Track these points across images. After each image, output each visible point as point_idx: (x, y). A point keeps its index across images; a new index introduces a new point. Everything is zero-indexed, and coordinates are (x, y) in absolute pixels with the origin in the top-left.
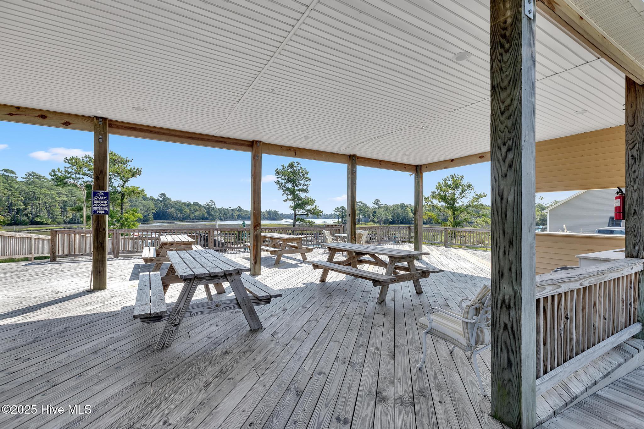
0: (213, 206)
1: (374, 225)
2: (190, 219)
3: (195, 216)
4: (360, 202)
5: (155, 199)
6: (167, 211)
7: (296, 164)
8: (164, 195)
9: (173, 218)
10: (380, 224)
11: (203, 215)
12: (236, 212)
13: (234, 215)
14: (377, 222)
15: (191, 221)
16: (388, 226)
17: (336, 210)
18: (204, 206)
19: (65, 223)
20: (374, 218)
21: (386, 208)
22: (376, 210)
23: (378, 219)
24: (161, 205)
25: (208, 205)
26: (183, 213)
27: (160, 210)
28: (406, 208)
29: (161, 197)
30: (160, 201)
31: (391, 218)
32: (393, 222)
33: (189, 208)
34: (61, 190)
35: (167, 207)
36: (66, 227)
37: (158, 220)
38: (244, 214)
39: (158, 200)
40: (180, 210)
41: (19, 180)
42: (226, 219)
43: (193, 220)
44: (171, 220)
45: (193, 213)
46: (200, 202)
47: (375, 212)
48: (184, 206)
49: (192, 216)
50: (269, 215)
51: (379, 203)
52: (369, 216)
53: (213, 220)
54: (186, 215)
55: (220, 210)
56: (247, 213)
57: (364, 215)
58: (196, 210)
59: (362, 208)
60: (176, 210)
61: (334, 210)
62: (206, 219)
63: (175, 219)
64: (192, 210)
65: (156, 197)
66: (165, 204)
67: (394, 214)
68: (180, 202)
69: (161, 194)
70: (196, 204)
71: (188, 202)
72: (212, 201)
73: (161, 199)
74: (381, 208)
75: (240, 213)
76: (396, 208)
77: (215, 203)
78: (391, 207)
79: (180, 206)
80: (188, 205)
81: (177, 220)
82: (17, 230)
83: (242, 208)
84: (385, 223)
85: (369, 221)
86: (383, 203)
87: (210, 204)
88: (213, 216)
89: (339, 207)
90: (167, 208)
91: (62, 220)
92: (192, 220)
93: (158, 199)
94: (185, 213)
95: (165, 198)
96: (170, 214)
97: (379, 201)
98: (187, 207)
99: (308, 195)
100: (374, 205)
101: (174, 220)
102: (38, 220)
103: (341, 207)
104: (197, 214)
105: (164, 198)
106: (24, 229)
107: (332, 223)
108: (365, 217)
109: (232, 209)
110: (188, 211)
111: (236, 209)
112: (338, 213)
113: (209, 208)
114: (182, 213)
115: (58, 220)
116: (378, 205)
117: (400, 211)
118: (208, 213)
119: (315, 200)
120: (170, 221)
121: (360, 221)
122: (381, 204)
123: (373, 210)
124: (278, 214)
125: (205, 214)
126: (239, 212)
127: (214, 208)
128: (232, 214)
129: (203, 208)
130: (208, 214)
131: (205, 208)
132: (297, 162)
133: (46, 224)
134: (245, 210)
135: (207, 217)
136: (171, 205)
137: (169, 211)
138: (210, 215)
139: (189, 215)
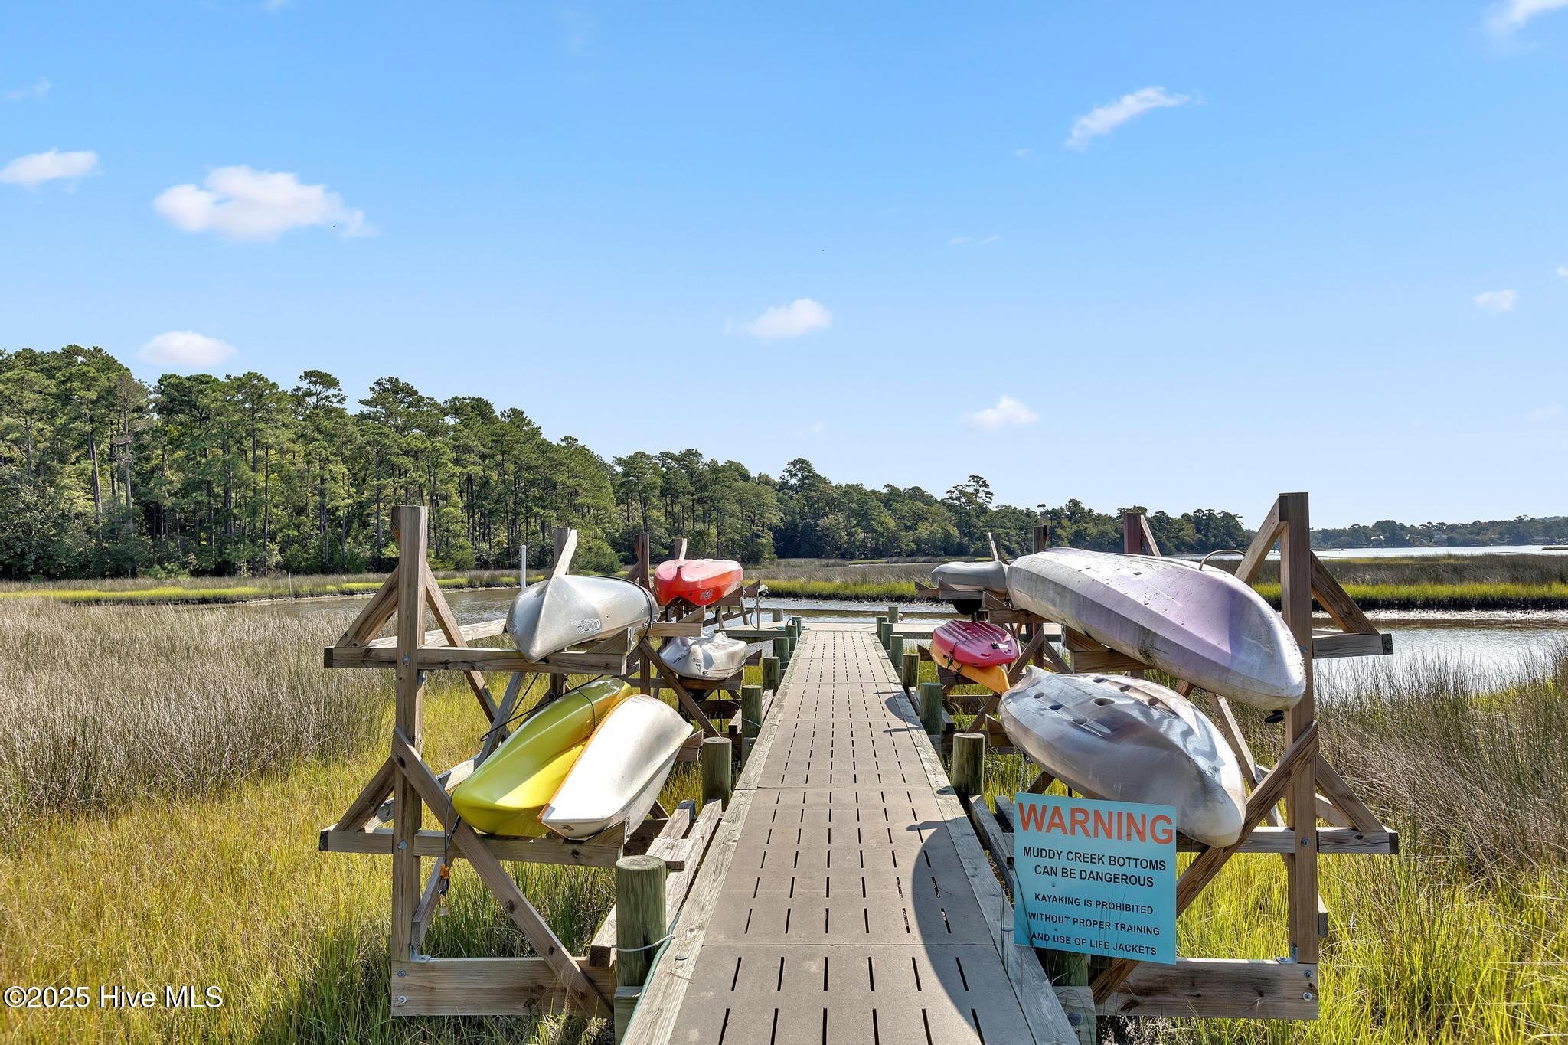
0: (982, 499)
2: (899, 554)
3: (918, 541)
5: (775, 483)
6: (817, 525)
8: (802, 465)
9: (838, 549)
11: (947, 535)
12: (1065, 522)
15: (901, 559)
19: (484, 565)
24: (797, 502)
25: (963, 493)
26: (873, 531)
27: (794, 520)
29: (793, 476)
30: (792, 488)
33: (894, 511)
34: (467, 437)
35: (817, 511)
36: (479, 578)
37: (792, 557)
38: (1094, 531)
39: (784, 484)
40: (861, 517)
41: (353, 408)
43: (910, 554)
44: (832, 558)
45: (908, 529)
46: (927, 489)
48: (875, 503)
49: (907, 541)
50: (1199, 531)
54: (882, 535)
56: (1109, 528)
58: (919, 518)
60: (848, 517)
62: (959, 552)
63: (846, 554)
64: (904, 517)
65: (777, 474)
66: (807, 498)
68: (857, 488)
69: (794, 464)
70: (916, 494)
71: (887, 486)
72: (975, 479)
73: (793, 481)
75: (1081, 526)
77: (987, 486)
79: (859, 505)
80: (892, 498)
81: (852, 557)
82: (306, 589)
83: (1086, 505)
87: (970, 490)
90: (818, 514)
91: (469, 554)
92: (908, 555)
94: (879, 528)
95: (807, 477)
96: (827, 536)
98: (887, 506)
101: (843, 556)
104: (924, 530)
105: (803, 478)
106: (330, 588)
109: (1048, 512)
110: (891, 523)
111: (1062, 509)
113: (966, 507)
114: (868, 529)
115: (458, 555)
118: (965, 526)
120: (832, 561)
124: (1237, 527)
125: (954, 531)
126: (1075, 522)
128: (1050, 530)
129: (944, 510)
130: (962, 532)
131: (951, 507)
134: (1099, 516)
135: (960, 544)
136: (830, 501)
137: (823, 522)
138: (970, 535)
139: (894, 538)
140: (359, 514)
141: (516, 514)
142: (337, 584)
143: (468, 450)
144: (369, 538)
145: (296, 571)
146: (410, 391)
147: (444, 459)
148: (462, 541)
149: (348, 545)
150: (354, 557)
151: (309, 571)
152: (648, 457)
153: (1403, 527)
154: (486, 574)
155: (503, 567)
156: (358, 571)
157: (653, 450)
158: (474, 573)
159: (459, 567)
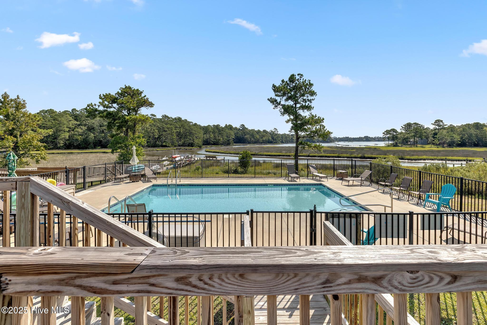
0: (276, 132)
1: (434, 148)
2: (259, 143)
3: (263, 140)
4: (416, 123)
5: (237, 129)
6: (244, 137)
7: (297, 77)
8: (243, 125)
10: (443, 147)
11: (269, 139)
13: (293, 139)
14: (439, 144)
16: (455, 149)
17: (386, 133)
18: (270, 133)
19: (179, 146)
20: (434, 140)
21: (452, 128)
22: (437, 131)
23: (440, 141)
24: (241, 132)
25: (272, 132)
26: (254, 138)
27: (239, 136)
28: (482, 128)
29: (241, 127)
31: (459, 139)
32: (462, 144)
40: (253, 136)
42: (287, 142)
43: (261, 143)
44: (246, 143)
45: (261, 138)
46: (267, 130)
47: (435, 134)
48: (256, 133)
49: (261, 140)
51: (441, 124)
52: (427, 138)
53: (276, 143)
55: (282, 135)
57: (420, 137)
58: (264, 136)
59: (417, 130)
60: (250, 136)
61: (383, 133)
62: (271, 142)
63: (249, 143)
64: (261, 136)
65: (238, 127)
66: (243, 132)
67: (464, 135)
68: (254, 130)
69: (241, 125)
70: (264, 131)
71: (259, 130)
72: (275, 129)
73: (241, 129)
74: (444, 129)
76: (467, 128)
77: (277, 130)
78: (459, 127)
79: (253, 133)
80: (259, 132)
81: (251, 143)
84: (450, 145)
85: (428, 144)
86: (447, 123)
87: (274, 131)
88: (276, 140)
89: (389, 129)
90: (245, 135)
91: (177, 144)
93: (240, 129)
94: (256, 138)
95: (244, 128)
96: (246, 139)
97: (442, 121)
98: (258, 134)
99: (314, 112)
100: (434, 126)
102: (164, 144)
103: (391, 129)
104: (264, 139)
107: (383, 145)
108: (422, 139)
110: (258, 137)
112: (389, 135)
113: (273, 134)
115: (175, 144)
116: (440, 126)
117: (473, 131)
119: (323, 119)
121: (416, 143)
122: (444, 124)
123: (434, 132)
125: (270, 138)
127: (276, 135)
128: (292, 138)
132: (298, 75)
133: (169, 146)
135: (271, 141)
136: (247, 133)
137: (246, 137)
138: (273, 139)
139: (258, 140)
140: (159, 138)
141: (185, 137)
142: (156, 149)
143: (177, 127)
144: (161, 141)
145: (149, 147)
146: (168, 117)
147: (173, 129)
148: (176, 142)
149: (157, 142)
150: (158, 145)
151: (152, 147)
152: (211, 126)
153: (370, 137)
154: (179, 147)
155: (183, 146)
156: (159, 147)
157: (211, 124)
158: (177, 147)
159: (175, 146)
